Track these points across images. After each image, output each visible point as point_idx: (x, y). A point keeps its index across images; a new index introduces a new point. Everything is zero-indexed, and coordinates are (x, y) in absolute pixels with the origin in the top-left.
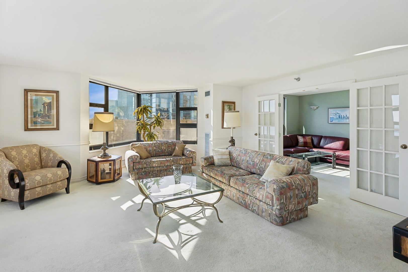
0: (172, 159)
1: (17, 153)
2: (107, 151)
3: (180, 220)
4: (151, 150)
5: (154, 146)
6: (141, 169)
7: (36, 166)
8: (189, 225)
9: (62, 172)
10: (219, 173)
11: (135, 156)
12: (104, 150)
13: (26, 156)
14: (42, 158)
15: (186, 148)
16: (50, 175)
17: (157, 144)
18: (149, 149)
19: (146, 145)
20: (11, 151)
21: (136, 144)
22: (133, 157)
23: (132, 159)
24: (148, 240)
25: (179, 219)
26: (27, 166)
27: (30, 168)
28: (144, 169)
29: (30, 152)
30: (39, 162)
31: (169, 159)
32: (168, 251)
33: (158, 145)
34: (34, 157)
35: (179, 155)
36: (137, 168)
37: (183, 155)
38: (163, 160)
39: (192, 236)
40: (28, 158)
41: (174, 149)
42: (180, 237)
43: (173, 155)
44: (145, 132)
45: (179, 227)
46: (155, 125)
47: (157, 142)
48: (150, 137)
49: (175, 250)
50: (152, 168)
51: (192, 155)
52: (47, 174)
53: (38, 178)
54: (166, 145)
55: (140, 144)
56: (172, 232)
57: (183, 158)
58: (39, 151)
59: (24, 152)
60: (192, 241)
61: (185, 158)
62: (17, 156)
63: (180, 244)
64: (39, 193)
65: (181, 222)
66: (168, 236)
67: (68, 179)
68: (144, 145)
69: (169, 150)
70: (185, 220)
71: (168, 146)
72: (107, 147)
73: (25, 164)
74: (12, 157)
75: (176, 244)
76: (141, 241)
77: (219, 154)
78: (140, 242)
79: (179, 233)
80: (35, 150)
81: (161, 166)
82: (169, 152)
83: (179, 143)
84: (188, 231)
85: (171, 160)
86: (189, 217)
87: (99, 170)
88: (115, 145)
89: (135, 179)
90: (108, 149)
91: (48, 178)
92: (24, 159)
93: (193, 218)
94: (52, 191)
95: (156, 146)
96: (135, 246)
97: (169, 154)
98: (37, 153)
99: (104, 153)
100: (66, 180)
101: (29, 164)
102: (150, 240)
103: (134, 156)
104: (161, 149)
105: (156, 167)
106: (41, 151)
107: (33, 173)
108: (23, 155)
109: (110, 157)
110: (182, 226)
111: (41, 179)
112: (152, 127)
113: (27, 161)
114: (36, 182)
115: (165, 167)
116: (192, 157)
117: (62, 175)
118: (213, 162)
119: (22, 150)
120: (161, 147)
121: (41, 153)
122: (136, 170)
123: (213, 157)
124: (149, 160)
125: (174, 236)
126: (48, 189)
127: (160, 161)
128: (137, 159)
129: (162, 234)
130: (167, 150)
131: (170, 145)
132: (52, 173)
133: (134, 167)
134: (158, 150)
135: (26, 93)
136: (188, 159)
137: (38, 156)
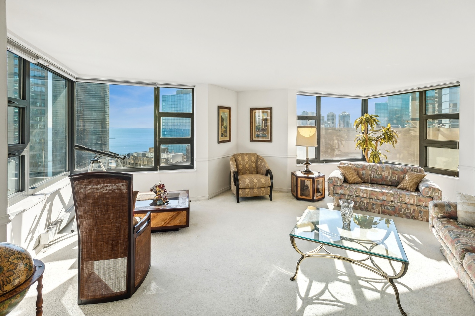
0: (391, 192)
1: (242, 159)
2: (310, 168)
3: (342, 275)
4: (364, 174)
5: (370, 170)
6: (343, 196)
7: (253, 171)
8: (349, 287)
9: (265, 180)
10: (451, 236)
11: (336, 178)
12: (307, 165)
13: (247, 162)
14: (258, 165)
15: (426, 181)
16: (255, 181)
17: (374, 167)
18: (361, 172)
19: (358, 166)
20: (238, 156)
21: (345, 164)
22: (333, 179)
23: (331, 180)
24: (289, 273)
25: (342, 273)
26: (247, 170)
27: (249, 172)
28: (347, 196)
29: (250, 159)
30: (255, 168)
31: (387, 191)
32: (296, 296)
33: (376, 168)
34: (252, 163)
35: (409, 188)
36: (338, 193)
37: (417, 190)
38: (375, 191)
39: (338, 301)
40: (248, 164)
41: (403, 178)
42: (322, 293)
43: (399, 187)
44: (368, 149)
45: (331, 281)
46: (383, 141)
47: (376, 165)
48: (374, 157)
49: (303, 301)
50: (358, 198)
51: (432, 193)
52: (253, 179)
53: (247, 181)
54: (389, 170)
55: (350, 164)
56: (319, 281)
57: (413, 196)
58: (256, 159)
59: (246, 158)
60: (330, 306)
61: (417, 196)
62: (241, 161)
63: (314, 298)
64: (248, 194)
65: (340, 277)
66: (311, 282)
67: (271, 187)
68: (356, 165)
69: (395, 178)
70: (349, 279)
71: (393, 173)
72: (309, 162)
73: (246, 168)
74: (239, 161)
75: (310, 295)
76: (283, 270)
77: (469, 204)
78: (281, 270)
79: (326, 288)
80: (253, 158)
81: (372, 199)
82: (394, 181)
83: (415, 170)
84: (338, 293)
85: (389, 193)
86: (359, 278)
87: (299, 186)
88: (327, 161)
89: (336, 205)
90: (311, 165)
91: (254, 183)
92: (246, 164)
93: (362, 283)
94: (257, 195)
95: (373, 169)
96: (273, 271)
97: (394, 184)
98: (254, 160)
99: (306, 169)
100: (269, 188)
101: (249, 168)
102: (290, 275)
103: (334, 177)
104: (380, 175)
105: (364, 197)
106: (258, 159)
107: (245, 176)
108: (245, 161)
109: (312, 174)
110: (337, 283)
111: (249, 183)
112: (379, 143)
113: (247, 166)
114: (246, 184)
115: (378, 201)
116: (432, 197)
117: (265, 183)
118: (454, 214)
119: (245, 157)
120: (381, 173)
121: (258, 161)
122: (337, 195)
123: (455, 206)
124: (355, 186)
125: (317, 287)
126: (254, 192)
127: (370, 190)
128: (337, 182)
129: (306, 276)
130: (391, 178)
131: (396, 172)
132: (257, 179)
133: (335, 191)
134: (374, 176)
135: (251, 112)
136: (422, 199)
137: (255, 163)
